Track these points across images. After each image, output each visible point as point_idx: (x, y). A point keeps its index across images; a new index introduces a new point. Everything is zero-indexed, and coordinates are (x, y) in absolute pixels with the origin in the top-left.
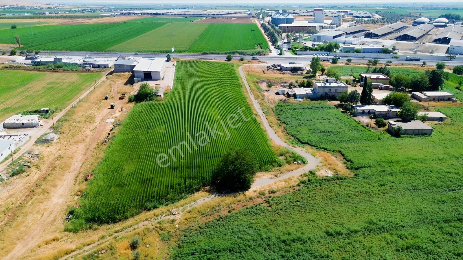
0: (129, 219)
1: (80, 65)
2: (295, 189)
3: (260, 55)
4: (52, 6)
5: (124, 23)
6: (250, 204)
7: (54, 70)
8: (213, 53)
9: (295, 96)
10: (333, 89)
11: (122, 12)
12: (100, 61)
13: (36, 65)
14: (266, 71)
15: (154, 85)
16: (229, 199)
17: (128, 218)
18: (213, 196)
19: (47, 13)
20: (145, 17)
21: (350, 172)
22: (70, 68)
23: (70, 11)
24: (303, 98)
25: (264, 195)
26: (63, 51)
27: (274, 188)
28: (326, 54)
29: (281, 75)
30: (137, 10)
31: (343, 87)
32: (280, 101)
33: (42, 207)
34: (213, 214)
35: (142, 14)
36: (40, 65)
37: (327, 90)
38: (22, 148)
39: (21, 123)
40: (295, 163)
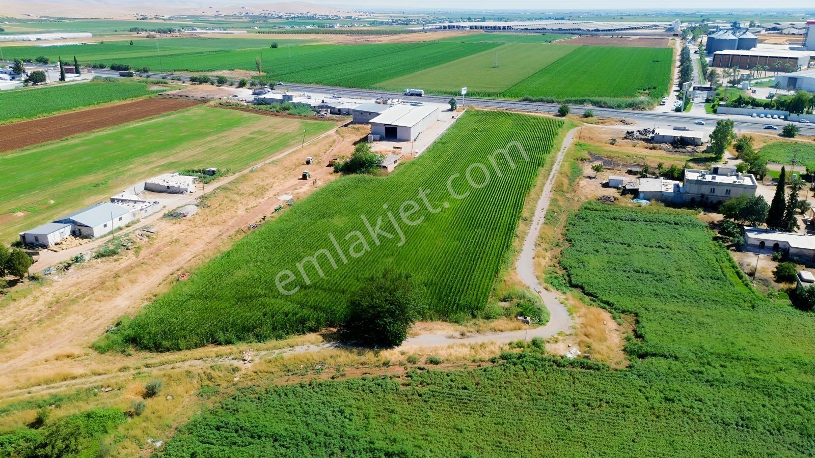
0: (183, 351)
1: (314, 108)
2: (480, 366)
3: (633, 110)
4: (353, 15)
5: (435, 43)
6: (378, 373)
7: (276, 114)
8: (541, 101)
9: (635, 193)
10: (721, 188)
11: (442, 25)
12: (345, 104)
13: (258, 104)
14: (619, 141)
15: (393, 149)
16: (346, 357)
17: (180, 350)
18: (329, 345)
19: (338, 25)
20: (473, 33)
21: (625, 359)
22: (298, 111)
23: (373, 23)
24: (649, 200)
25: (415, 363)
26: (312, 85)
27: (442, 354)
28: (783, 117)
29: (646, 150)
30: (478, 21)
31: (746, 187)
32: (598, 200)
33: (96, 308)
34: (305, 375)
35: (471, 28)
36: (262, 104)
37: (705, 190)
38: (142, 220)
39: (167, 185)
40: (518, 318)
